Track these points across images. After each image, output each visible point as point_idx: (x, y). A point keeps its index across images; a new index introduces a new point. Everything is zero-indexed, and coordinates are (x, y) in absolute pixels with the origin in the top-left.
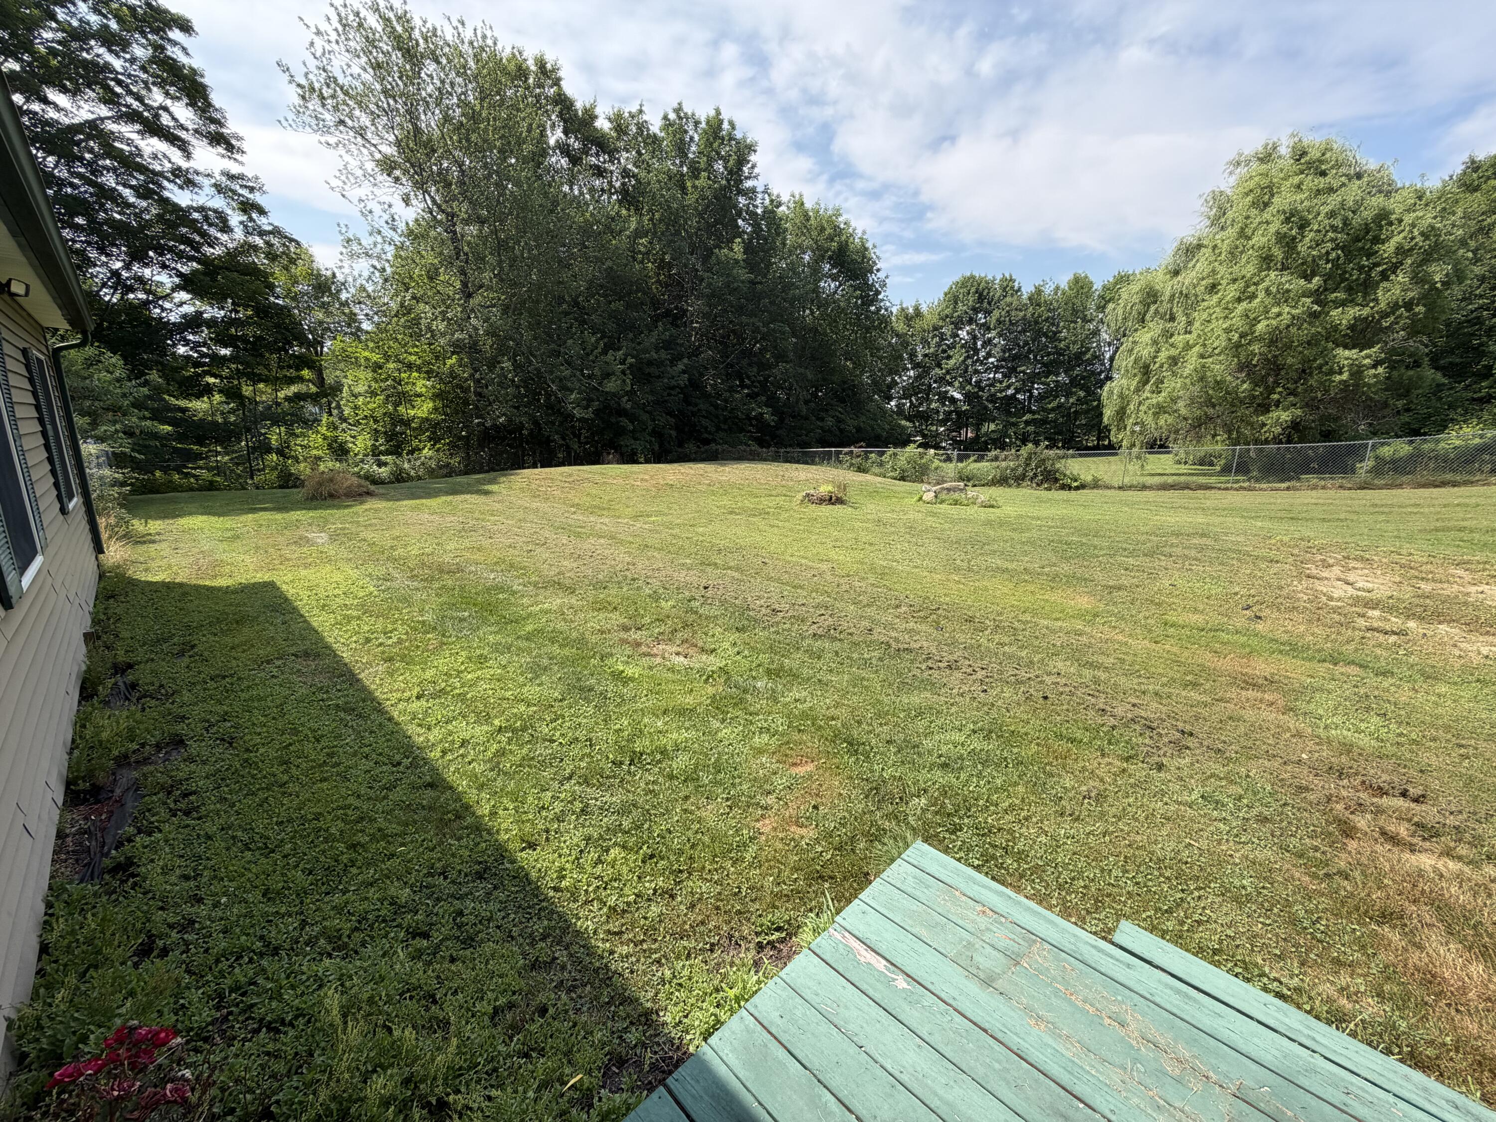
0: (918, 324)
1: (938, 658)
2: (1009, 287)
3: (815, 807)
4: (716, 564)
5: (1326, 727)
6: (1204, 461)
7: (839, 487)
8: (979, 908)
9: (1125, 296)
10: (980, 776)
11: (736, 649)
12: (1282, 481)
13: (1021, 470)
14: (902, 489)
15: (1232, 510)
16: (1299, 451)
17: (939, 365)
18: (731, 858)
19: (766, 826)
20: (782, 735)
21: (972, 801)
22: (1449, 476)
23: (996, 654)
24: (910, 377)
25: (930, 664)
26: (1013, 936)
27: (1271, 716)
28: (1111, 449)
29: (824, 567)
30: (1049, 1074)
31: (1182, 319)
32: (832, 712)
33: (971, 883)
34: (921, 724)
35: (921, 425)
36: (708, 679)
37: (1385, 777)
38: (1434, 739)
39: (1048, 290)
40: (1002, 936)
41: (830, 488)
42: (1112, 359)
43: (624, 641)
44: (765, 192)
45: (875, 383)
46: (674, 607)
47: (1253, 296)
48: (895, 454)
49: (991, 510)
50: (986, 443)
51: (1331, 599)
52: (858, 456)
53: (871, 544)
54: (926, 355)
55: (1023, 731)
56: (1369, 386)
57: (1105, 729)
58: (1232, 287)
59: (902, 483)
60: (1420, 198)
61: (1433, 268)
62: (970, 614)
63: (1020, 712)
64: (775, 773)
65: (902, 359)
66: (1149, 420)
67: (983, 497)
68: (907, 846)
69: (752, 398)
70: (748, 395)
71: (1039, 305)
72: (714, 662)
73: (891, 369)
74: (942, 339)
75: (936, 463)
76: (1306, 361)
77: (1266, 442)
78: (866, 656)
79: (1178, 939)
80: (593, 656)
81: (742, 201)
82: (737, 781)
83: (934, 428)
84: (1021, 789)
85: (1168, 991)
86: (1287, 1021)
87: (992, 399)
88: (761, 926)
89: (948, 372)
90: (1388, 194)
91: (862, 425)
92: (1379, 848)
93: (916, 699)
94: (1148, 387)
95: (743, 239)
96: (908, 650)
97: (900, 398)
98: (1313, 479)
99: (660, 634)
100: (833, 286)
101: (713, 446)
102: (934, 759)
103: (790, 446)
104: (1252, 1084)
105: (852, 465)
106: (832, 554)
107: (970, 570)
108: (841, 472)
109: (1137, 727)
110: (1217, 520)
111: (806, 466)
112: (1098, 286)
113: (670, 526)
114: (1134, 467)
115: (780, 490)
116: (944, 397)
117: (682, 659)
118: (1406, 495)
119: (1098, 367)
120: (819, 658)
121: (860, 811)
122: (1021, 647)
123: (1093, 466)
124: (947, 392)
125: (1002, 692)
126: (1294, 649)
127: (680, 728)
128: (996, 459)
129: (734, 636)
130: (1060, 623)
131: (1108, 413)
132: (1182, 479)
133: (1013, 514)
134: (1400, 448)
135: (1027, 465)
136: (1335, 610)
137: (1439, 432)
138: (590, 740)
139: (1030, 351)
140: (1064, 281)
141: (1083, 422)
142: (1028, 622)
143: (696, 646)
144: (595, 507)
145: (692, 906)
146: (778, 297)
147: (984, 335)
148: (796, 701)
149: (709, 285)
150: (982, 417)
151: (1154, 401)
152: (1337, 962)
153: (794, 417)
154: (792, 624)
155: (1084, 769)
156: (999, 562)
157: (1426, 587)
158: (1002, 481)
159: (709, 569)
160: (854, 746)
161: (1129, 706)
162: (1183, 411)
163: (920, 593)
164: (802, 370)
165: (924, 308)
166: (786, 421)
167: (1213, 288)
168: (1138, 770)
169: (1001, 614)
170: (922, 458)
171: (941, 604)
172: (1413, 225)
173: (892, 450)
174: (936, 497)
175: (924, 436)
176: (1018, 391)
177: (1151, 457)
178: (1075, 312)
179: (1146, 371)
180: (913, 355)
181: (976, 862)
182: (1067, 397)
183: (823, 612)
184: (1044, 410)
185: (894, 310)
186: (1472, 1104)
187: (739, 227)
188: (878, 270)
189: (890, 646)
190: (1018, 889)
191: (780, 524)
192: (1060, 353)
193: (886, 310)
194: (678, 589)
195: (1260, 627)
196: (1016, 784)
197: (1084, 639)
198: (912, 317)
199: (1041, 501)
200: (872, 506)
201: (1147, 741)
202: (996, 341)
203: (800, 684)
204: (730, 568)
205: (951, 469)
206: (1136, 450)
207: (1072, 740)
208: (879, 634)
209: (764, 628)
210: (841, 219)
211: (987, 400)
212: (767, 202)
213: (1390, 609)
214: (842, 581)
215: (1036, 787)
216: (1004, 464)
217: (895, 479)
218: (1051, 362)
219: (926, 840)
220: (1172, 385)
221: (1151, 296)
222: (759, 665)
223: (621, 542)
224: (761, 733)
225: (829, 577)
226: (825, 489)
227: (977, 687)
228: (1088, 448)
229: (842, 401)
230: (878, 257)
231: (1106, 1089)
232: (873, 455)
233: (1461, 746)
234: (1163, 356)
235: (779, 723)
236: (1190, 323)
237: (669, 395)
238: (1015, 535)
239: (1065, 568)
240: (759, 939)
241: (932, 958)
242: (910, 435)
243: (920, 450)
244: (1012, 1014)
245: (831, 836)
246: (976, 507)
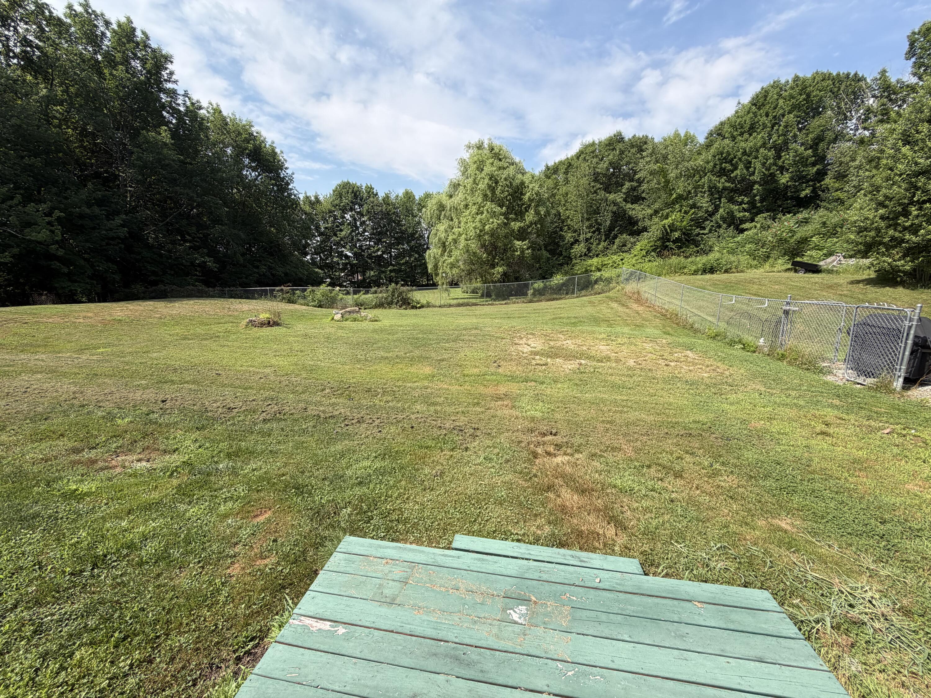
0: (318, 207)
1: (351, 418)
2: (370, 191)
3: (275, 541)
4: (172, 381)
5: (526, 411)
6: (473, 292)
7: (275, 315)
8: (384, 561)
9: (430, 205)
10: (381, 482)
11: (198, 444)
12: (503, 300)
13: (390, 299)
14: (320, 313)
15: (486, 315)
16: (508, 286)
17: (336, 235)
18: (206, 606)
19: (235, 570)
20: (244, 498)
21: (378, 499)
22: (555, 296)
23: (385, 408)
24: (318, 241)
25: (346, 423)
26: (403, 569)
27: (507, 412)
28: (434, 285)
29: (267, 371)
30: (426, 636)
31: (455, 220)
32: (283, 470)
33: (379, 549)
34: (344, 462)
35: (329, 271)
36: (172, 474)
37: (545, 428)
38: (558, 407)
39: (393, 197)
40: (398, 572)
41: (267, 315)
42: (428, 238)
43: (74, 463)
44: (186, 95)
45: (294, 244)
46: (131, 422)
47: (482, 213)
48: (313, 291)
49: (376, 323)
50: (369, 283)
51: (523, 353)
52: (288, 292)
53: (302, 351)
54: (326, 228)
55: (402, 449)
56: (526, 257)
57: (441, 437)
58: (474, 207)
59: (320, 309)
60: (533, 178)
61: (540, 209)
62: (369, 387)
63: (399, 439)
64: (240, 528)
65: (311, 229)
66: (448, 270)
67: (370, 316)
68: (340, 541)
69: (194, 249)
70: (190, 248)
71: (388, 204)
72: (175, 459)
73: (304, 235)
74: (335, 219)
75: (341, 296)
76: (505, 245)
77: (496, 282)
78: (304, 427)
79: (479, 534)
80: (37, 485)
81: (164, 98)
82: (208, 544)
83: (337, 274)
84: (403, 483)
85: (476, 562)
86: (521, 551)
87: (370, 256)
88: (237, 644)
89: (341, 239)
90: (523, 174)
91: (288, 271)
92: (545, 459)
93: (339, 447)
94: (446, 254)
95: (169, 127)
96: (332, 417)
97: (312, 254)
98: (513, 299)
99: (117, 447)
100: (253, 174)
101: (161, 287)
102: (354, 481)
103: (234, 286)
104: (510, 588)
105: (283, 298)
106: (273, 361)
107: (366, 360)
108: (275, 303)
109: (456, 432)
110: (481, 320)
111: (248, 301)
112: (417, 198)
113: (122, 354)
114: (445, 295)
115: (227, 319)
116: (341, 255)
117: (144, 463)
118: (544, 304)
119: (423, 242)
120: (269, 435)
121: (307, 531)
122: (398, 401)
123: (426, 295)
124: (342, 252)
125: (390, 429)
126: (512, 378)
127: (146, 521)
128: (376, 292)
129: (196, 435)
130: (417, 384)
131: (430, 267)
132: (466, 301)
133: (388, 324)
134: (539, 284)
135: (393, 295)
136: (525, 358)
137: (551, 277)
138: (40, 563)
139: (387, 230)
140: (401, 192)
141: (419, 271)
142: (400, 386)
143: (158, 450)
144: (27, 345)
145: (172, 659)
146: (207, 176)
147: (360, 218)
148: (254, 470)
149: (139, 158)
150: (365, 268)
151: (449, 261)
152: (536, 515)
153: (234, 265)
154: (246, 416)
155: (433, 461)
156: (382, 353)
157: (552, 343)
158: (380, 305)
159: (166, 386)
160: (299, 489)
161: (451, 422)
162: (462, 267)
163: (337, 379)
164: (236, 231)
165: (321, 198)
166: (228, 267)
167: (466, 206)
168: (457, 454)
169: (385, 384)
170: (331, 293)
171: (350, 383)
172: (532, 189)
173: (310, 288)
174: (342, 317)
175: (331, 278)
176: (383, 253)
177: (452, 290)
178: (408, 211)
179: (444, 245)
180: (318, 228)
181: (383, 534)
182: (410, 257)
183: (270, 403)
184: (399, 264)
185: (301, 197)
186: (576, 553)
187: (165, 117)
188: (286, 168)
189: (320, 417)
190: (405, 541)
191: (230, 344)
192: (402, 232)
193: (295, 196)
194: (134, 406)
195: (500, 370)
196: (401, 481)
197: (429, 390)
198: (314, 203)
199: (402, 315)
200: (300, 326)
201: (460, 438)
202: (368, 223)
203: (256, 457)
204: (187, 382)
205: (350, 299)
206: (445, 286)
207: (427, 447)
208: (312, 410)
209: (222, 423)
210: (253, 129)
211: (367, 257)
212: (188, 103)
213: (542, 355)
214: (282, 379)
215: (411, 479)
216: (380, 295)
217: (315, 307)
218: (400, 237)
219: (352, 534)
220: (456, 253)
221: (441, 207)
222: (220, 452)
223: (64, 375)
224: (225, 502)
225: (272, 378)
226: (264, 316)
227: (376, 430)
228: (423, 286)
229: (271, 254)
230: (286, 161)
231: (453, 627)
232: (298, 292)
233: (566, 408)
234: (450, 238)
235: (241, 490)
236: (460, 223)
237: (108, 244)
238: (390, 337)
239: (417, 353)
240: (237, 654)
241: (359, 605)
242: (322, 278)
243: (329, 288)
244: (406, 613)
245: (288, 556)
246: (367, 322)
